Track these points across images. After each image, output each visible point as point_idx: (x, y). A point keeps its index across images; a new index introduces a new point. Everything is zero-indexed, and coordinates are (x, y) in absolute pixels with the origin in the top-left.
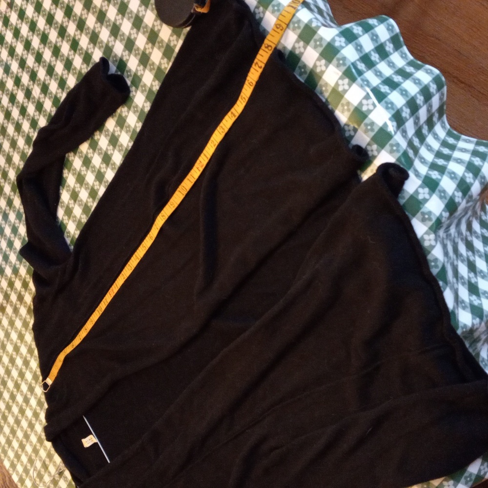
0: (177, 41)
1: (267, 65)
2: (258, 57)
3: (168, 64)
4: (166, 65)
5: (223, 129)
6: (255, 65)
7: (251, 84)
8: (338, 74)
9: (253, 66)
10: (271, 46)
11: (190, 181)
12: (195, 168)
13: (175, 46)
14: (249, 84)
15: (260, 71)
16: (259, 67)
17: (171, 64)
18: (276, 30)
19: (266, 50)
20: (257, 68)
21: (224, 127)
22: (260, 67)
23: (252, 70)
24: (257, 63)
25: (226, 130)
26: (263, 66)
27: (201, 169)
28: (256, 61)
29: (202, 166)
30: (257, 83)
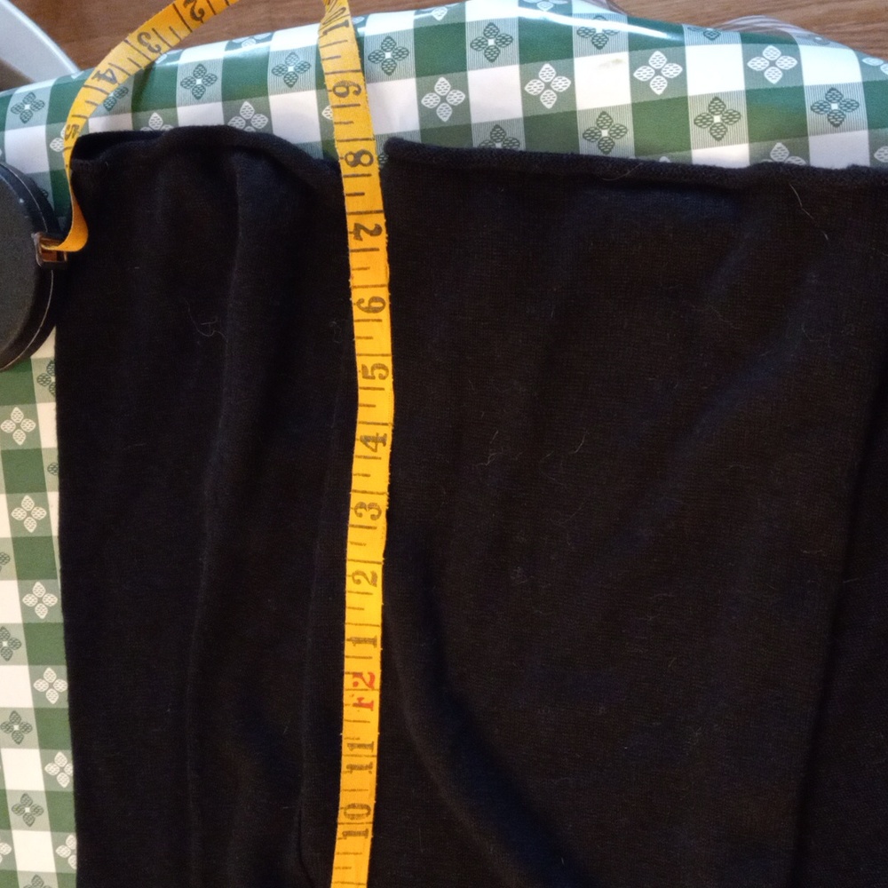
0: (32, 415)
1: (389, 209)
2: (351, 205)
3: (44, 504)
4: (40, 513)
5: (371, 506)
6: (358, 237)
7: (375, 305)
8: (618, 61)
9: (353, 243)
10: (363, 152)
11: (360, 768)
12: (349, 712)
13: (35, 435)
14: (369, 310)
15: (381, 241)
16: (372, 233)
17: (53, 497)
18: (344, 101)
19: (360, 169)
20: (368, 241)
21: (367, 499)
22: (377, 231)
23: (355, 260)
24: (358, 227)
25: (383, 502)
26: (381, 220)
27: (374, 696)
28: (351, 222)
29: (371, 685)
30: (393, 286)
